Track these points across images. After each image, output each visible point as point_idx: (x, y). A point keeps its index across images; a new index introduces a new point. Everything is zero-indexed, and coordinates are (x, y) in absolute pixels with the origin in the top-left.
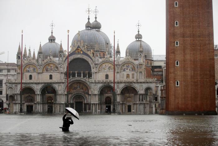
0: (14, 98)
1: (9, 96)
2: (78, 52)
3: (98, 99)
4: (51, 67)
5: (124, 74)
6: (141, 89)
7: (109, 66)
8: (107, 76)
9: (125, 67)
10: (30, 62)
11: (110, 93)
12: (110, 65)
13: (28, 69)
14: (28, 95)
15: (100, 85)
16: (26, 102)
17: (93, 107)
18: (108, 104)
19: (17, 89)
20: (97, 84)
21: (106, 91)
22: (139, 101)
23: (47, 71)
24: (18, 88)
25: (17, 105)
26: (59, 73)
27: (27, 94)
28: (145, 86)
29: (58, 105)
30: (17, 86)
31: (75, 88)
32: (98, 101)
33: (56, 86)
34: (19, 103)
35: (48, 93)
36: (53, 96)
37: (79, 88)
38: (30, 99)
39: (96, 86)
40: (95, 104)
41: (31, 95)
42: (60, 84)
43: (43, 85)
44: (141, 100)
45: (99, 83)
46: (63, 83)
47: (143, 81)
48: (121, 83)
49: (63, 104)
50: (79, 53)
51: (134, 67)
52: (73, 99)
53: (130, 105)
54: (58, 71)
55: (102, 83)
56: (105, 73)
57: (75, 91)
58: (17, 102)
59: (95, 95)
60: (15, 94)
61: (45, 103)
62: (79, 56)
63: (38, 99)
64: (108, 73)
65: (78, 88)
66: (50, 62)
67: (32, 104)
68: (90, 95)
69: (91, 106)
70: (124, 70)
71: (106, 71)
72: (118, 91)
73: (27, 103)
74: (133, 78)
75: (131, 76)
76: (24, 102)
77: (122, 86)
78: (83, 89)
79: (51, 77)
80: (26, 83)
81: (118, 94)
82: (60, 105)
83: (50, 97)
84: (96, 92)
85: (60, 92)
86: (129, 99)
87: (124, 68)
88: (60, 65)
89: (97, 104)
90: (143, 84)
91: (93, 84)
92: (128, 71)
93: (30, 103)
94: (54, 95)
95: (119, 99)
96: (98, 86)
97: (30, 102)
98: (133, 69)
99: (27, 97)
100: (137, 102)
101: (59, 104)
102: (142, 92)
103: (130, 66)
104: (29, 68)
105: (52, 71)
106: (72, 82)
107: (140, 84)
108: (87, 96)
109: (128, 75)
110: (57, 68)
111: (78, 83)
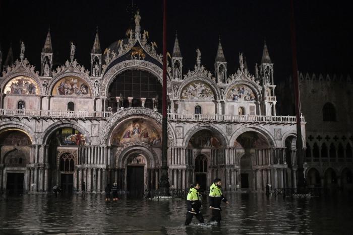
2: (136, 55)
3: (185, 157)
4: (72, 85)
5: (233, 106)
6: (278, 136)
7: (203, 88)
8: (198, 110)
9: (236, 92)
11: (205, 145)
13: (15, 87)
15: (188, 127)
16: (7, 165)
18: (202, 170)
20: (182, 125)
21: (197, 142)
23: (62, 92)
26: (91, 98)
28: (286, 131)
29: (90, 173)
32: (184, 163)
33: (84, 127)
35: (64, 143)
36: (75, 151)
37: (139, 133)
38: (16, 159)
39: (182, 129)
40: (177, 170)
41: (19, 148)
42: (95, 122)
43: (51, 122)
45: (187, 122)
46: (103, 119)
48: (236, 123)
49: (101, 169)
50: (138, 57)
51: (254, 92)
52: (124, 160)
53: (247, 172)
54: (89, 95)
55: (195, 122)
57: (128, 140)
59: (179, 149)
62: (137, 64)
64: (200, 103)
65: (136, 134)
66: (71, 72)
67: (23, 169)
70: (234, 99)
71: (195, 98)
73: (8, 169)
75: (248, 111)
79: (71, 106)
80: (9, 117)
82: (94, 173)
83: (68, 153)
84: (181, 143)
85: (94, 142)
87: (233, 93)
89: (182, 170)
90: (281, 127)
91: (173, 124)
92: (242, 100)
93: (16, 168)
94: (76, 148)
95: (231, 158)
96: (185, 128)
97: (16, 166)
98: (253, 97)
101: (92, 170)
102: (280, 144)
103: (247, 90)
105: (74, 95)
106: (124, 117)
107: (274, 127)
109: (243, 109)
110: (86, 87)
111: (135, 121)
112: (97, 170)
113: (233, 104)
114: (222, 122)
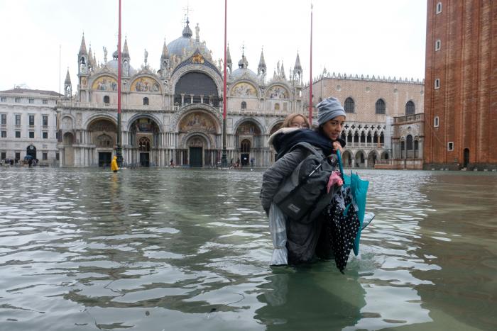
0: (75, 137)
1: (63, 133)
2: (197, 60)
3: (233, 142)
4: (147, 84)
5: (270, 103)
7: (248, 88)
8: (244, 105)
9: (273, 92)
10: (106, 70)
12: (250, 87)
13: (101, 85)
14: (101, 133)
15: (237, 119)
16: (98, 146)
18: (245, 151)
19: (81, 120)
20: (232, 117)
21: (242, 130)
23: (138, 89)
24: (83, 118)
25: (82, 151)
26: (161, 94)
27: (100, 130)
29: (163, 152)
30: (81, 114)
31: (191, 124)
32: (233, 145)
33: (159, 118)
34: (85, 148)
35: (141, 130)
36: (150, 136)
37: (199, 122)
38: (105, 141)
39: (231, 120)
41: (107, 133)
42: (167, 114)
43: (133, 114)
45: (236, 115)
46: (172, 112)
48: (272, 116)
49: (172, 150)
50: (198, 62)
51: (287, 92)
52: (187, 143)
54: (160, 92)
55: (241, 115)
56: (241, 101)
57: (190, 128)
58: (81, 145)
59: (229, 135)
60: (78, 130)
61: (136, 149)
62: (197, 67)
63: (125, 140)
64: (245, 100)
65: (197, 123)
66: (146, 74)
67: (110, 149)
68: (220, 135)
70: (271, 97)
71: (242, 96)
72: (267, 130)
73: (99, 149)
74: (285, 109)
75: (281, 107)
76: (94, 146)
77: (273, 121)
78: (204, 125)
79: (146, 101)
80: (100, 110)
81: (266, 135)
82: (167, 152)
83: (145, 138)
84: (231, 131)
85: (166, 129)
87: (271, 92)
88: (163, 82)
92: (278, 98)
93: (105, 149)
94: (151, 134)
96: (234, 119)
97: (105, 147)
98: (286, 96)
99: (100, 136)
101: (165, 150)
103: (282, 91)
104: (104, 82)
105: (148, 92)
106: (188, 111)
108: (212, 137)
109: (277, 104)
110: (158, 86)
111: (196, 114)
112: (169, 150)
113: (270, 100)
114: (262, 115)
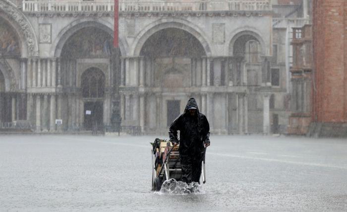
3: (54, 75)
6: (220, 38)
11: (99, 52)
15: (63, 24)
17: (34, 106)
18: (94, 95)
20: (50, 21)
21: (86, 46)
22: (212, 84)
28: (233, 27)
32: (54, 84)
39: (49, 27)
40: (42, 96)
44: (217, 81)
45: (59, 15)
47: (227, 9)
48: (143, 15)
55: (71, 15)
59: (44, 61)
68: (26, 60)
69: (30, 102)
72: (131, 47)
77: (145, 26)
81: (131, 59)
84: (48, 51)
86: (172, 76)
89: (49, 96)
90: (226, 21)
91: (35, 20)
95: (132, 75)
96: (54, 26)
100: (204, 89)
102: (222, 49)
107: (213, 21)
108: (12, 63)
